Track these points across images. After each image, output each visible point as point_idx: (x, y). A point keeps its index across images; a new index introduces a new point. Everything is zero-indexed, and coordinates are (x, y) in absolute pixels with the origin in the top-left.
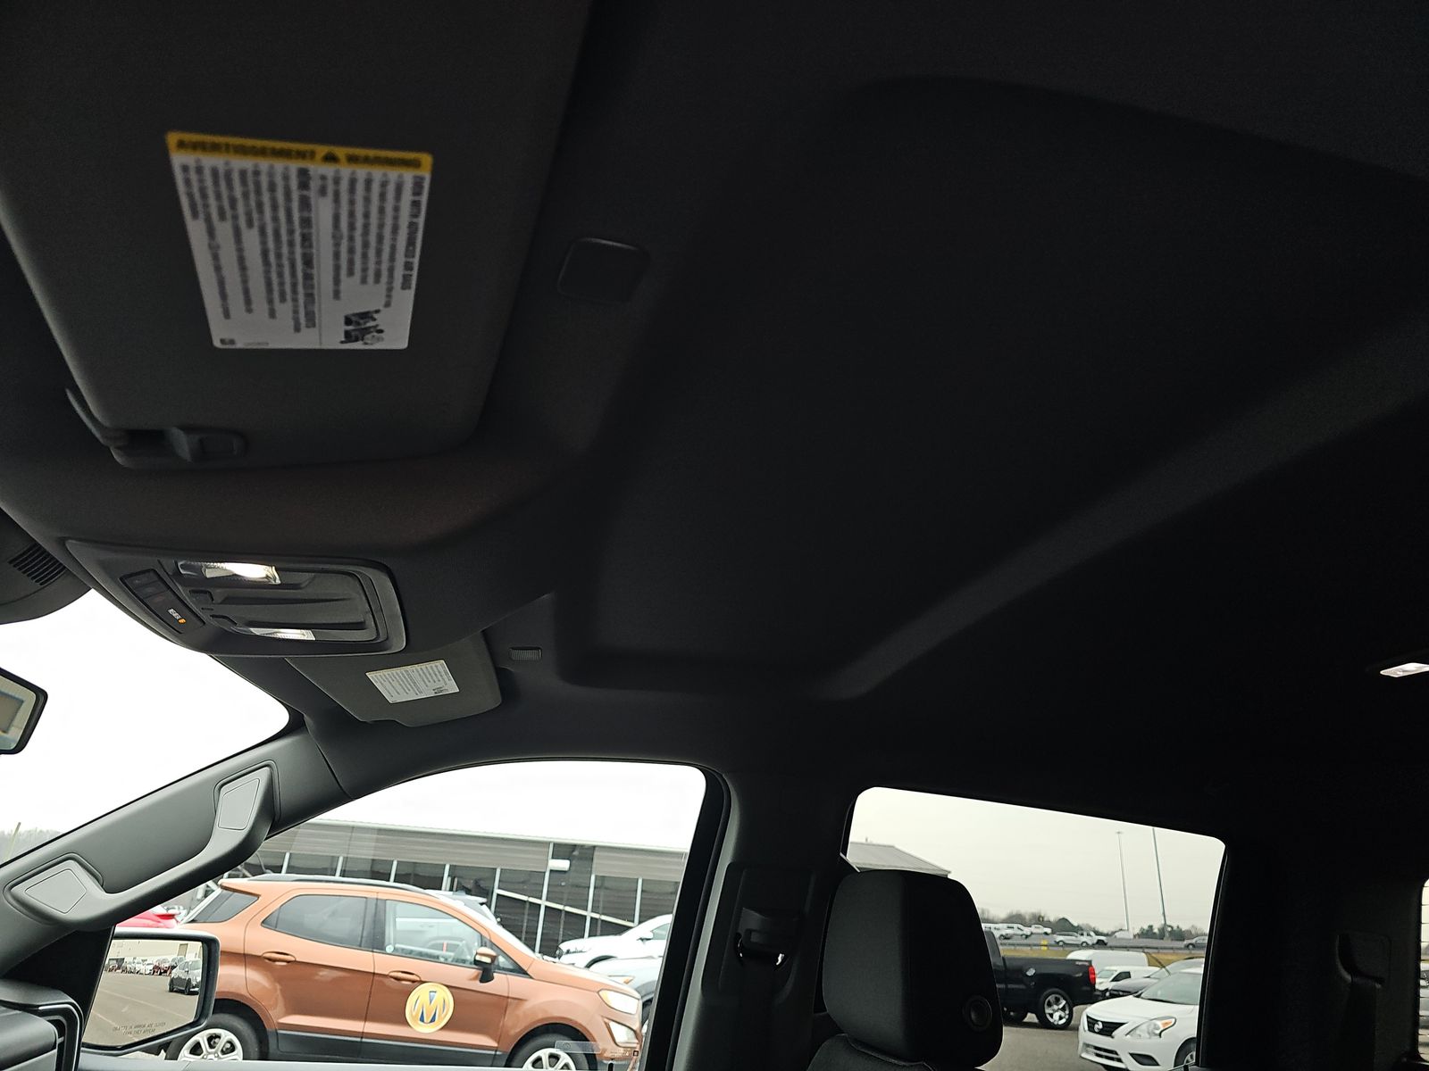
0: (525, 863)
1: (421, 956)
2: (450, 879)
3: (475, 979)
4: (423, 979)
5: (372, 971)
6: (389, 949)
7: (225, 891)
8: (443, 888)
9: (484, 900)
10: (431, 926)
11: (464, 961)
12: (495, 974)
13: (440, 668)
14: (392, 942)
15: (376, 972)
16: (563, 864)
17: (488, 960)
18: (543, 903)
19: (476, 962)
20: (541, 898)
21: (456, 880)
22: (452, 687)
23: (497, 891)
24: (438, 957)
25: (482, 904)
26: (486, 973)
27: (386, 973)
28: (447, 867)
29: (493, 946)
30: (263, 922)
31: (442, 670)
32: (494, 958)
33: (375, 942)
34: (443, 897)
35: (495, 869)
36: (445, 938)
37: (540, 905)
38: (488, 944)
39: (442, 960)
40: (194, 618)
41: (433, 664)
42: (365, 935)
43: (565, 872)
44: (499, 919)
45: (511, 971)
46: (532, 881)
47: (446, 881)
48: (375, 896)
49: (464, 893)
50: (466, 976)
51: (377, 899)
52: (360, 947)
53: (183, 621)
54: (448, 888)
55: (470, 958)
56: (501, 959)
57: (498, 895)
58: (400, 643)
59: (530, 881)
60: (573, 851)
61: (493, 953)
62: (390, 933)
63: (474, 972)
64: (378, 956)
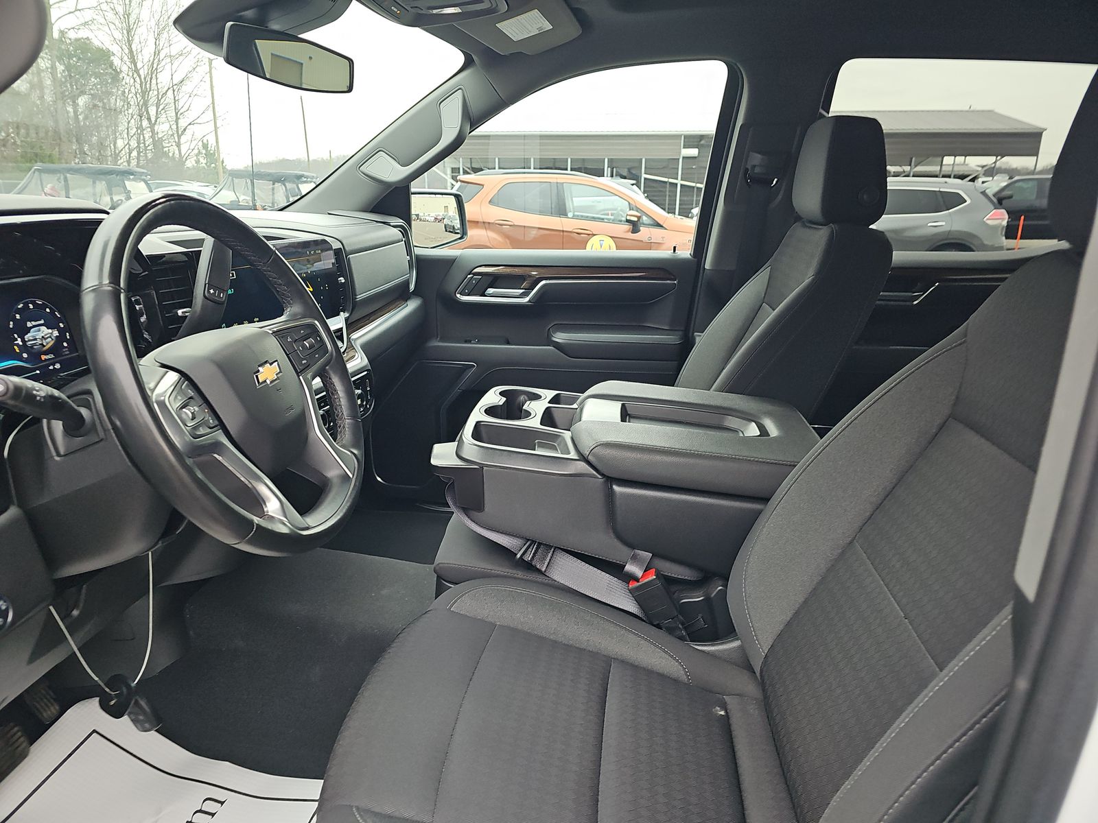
0: (663, 153)
1: (594, 219)
2: (609, 169)
3: (628, 231)
4: (594, 233)
5: (562, 229)
6: (570, 215)
7: (463, 184)
8: (605, 175)
9: (634, 182)
10: (600, 202)
11: (621, 221)
12: (641, 228)
13: (536, 14)
14: (572, 210)
15: (564, 229)
16: (694, 152)
17: (635, 219)
18: (679, 182)
19: (628, 221)
20: (677, 179)
21: (615, 169)
22: (548, 26)
23: (644, 176)
24: (603, 219)
25: (633, 185)
26: (635, 226)
27: (570, 230)
28: (606, 160)
29: (638, 210)
30: (490, 202)
31: (537, 15)
32: (639, 218)
33: (561, 211)
34: (605, 181)
35: (642, 159)
36: (610, 210)
37: (677, 184)
38: (634, 209)
39: (606, 221)
40: (403, 9)
41: (532, 12)
42: (553, 206)
43: (695, 157)
44: (646, 195)
45: (651, 225)
46: (671, 166)
47: (607, 171)
48: (555, 181)
49: (619, 178)
50: (623, 230)
51: (557, 183)
52: (552, 214)
53: (398, 12)
54: (609, 175)
55: (624, 219)
56: (644, 218)
57: (645, 179)
58: (504, 7)
59: (669, 166)
60: (701, 141)
61: (639, 215)
62: (569, 205)
63: (628, 227)
64: (564, 220)
